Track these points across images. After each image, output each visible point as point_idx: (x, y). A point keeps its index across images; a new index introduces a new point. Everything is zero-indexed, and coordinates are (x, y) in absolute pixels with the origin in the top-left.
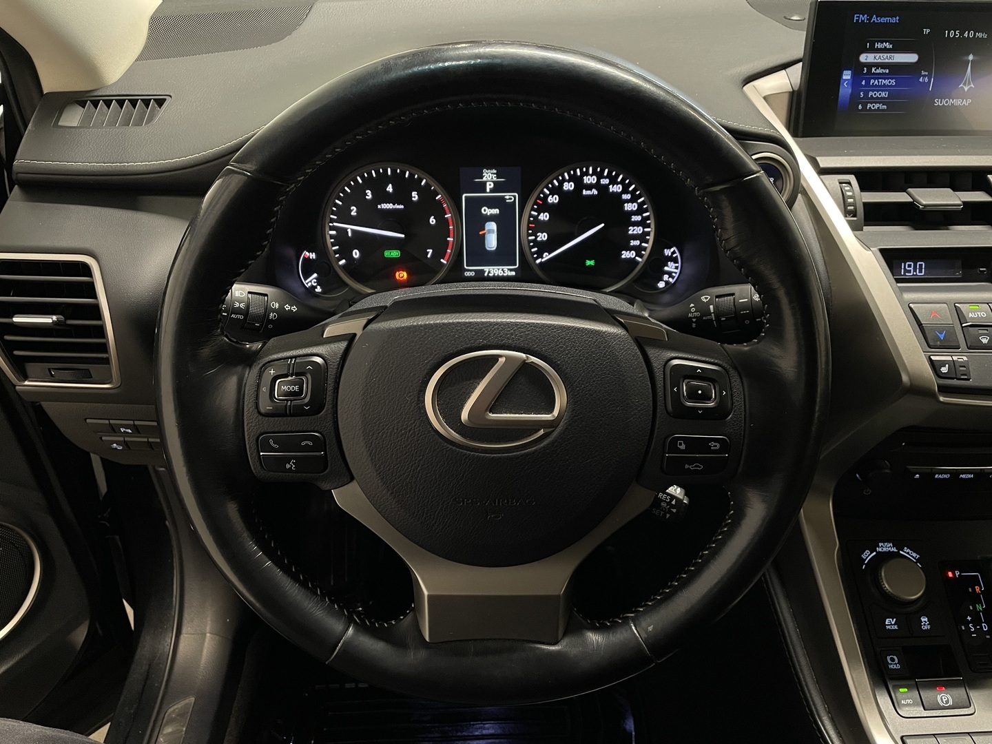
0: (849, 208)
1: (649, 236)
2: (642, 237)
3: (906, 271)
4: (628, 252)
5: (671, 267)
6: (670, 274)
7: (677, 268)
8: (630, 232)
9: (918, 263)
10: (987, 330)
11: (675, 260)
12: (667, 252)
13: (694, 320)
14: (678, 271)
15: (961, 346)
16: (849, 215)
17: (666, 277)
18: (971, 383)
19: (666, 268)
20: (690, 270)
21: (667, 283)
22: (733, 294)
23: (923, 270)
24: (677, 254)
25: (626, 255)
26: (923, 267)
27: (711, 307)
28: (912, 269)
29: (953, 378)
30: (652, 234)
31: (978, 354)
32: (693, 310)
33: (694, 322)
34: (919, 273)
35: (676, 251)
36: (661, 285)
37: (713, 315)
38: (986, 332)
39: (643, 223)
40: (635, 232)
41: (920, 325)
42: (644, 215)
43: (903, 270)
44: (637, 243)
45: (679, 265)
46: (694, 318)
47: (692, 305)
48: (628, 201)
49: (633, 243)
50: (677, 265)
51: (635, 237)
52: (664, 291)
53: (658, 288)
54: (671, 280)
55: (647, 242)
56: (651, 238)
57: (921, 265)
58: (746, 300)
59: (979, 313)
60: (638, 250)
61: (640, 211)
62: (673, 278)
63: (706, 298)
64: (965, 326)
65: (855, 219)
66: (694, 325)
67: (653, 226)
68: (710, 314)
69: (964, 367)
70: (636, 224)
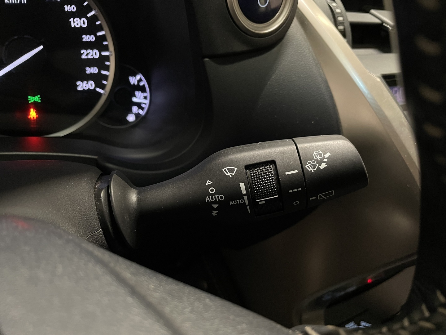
0: (339, 28)
1: (109, 61)
2: (101, 63)
4: (85, 82)
5: (139, 97)
6: (139, 105)
7: (145, 98)
8: (84, 57)
11: (143, 89)
12: (133, 80)
13: (215, 206)
14: (147, 101)
17: (135, 109)
19: (134, 100)
20: (160, 98)
21: (137, 115)
22: (273, 162)
24: (144, 83)
25: (82, 86)
27: (242, 185)
30: (113, 59)
32: (212, 190)
33: (215, 209)
35: (143, 78)
36: (131, 118)
37: (245, 197)
39: (98, 44)
40: (90, 57)
42: (99, 34)
44: (94, 70)
45: (148, 94)
46: (215, 202)
47: (209, 182)
48: (73, 15)
49: (90, 70)
50: (145, 94)
51: (91, 63)
52: (134, 125)
53: (127, 122)
54: (141, 112)
55: (107, 68)
56: (112, 63)
58: (296, 171)
60: (98, 79)
61: (92, 29)
62: (142, 109)
63: (231, 171)
66: (215, 213)
67: (111, 48)
68: (241, 196)
70: (89, 46)
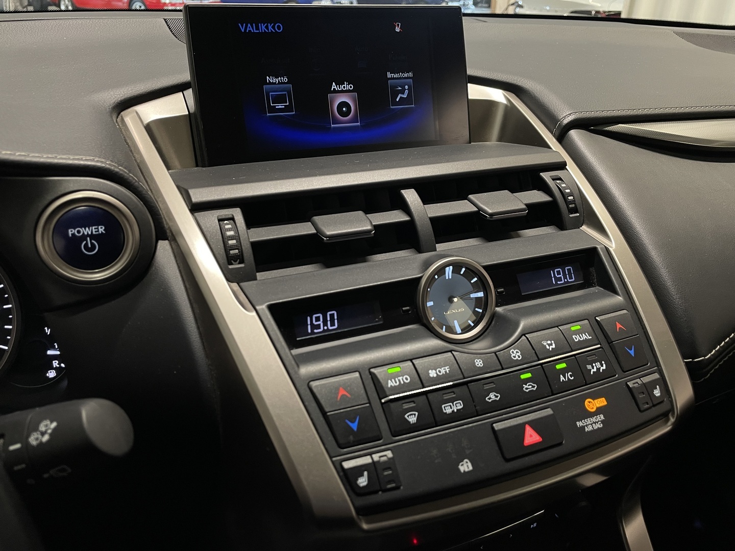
0: (232, 252)
3: (314, 327)
9: (329, 313)
10: (413, 402)
15: (384, 434)
16: (235, 261)
18: (402, 492)
23: (336, 321)
26: (336, 317)
28: (321, 322)
29: (376, 492)
31: (405, 440)
34: (331, 326)
38: (412, 405)
41: (324, 413)
43: (309, 327)
57: (332, 316)
59: (400, 378)
64: (386, 402)
65: (242, 265)
69: (389, 468)
